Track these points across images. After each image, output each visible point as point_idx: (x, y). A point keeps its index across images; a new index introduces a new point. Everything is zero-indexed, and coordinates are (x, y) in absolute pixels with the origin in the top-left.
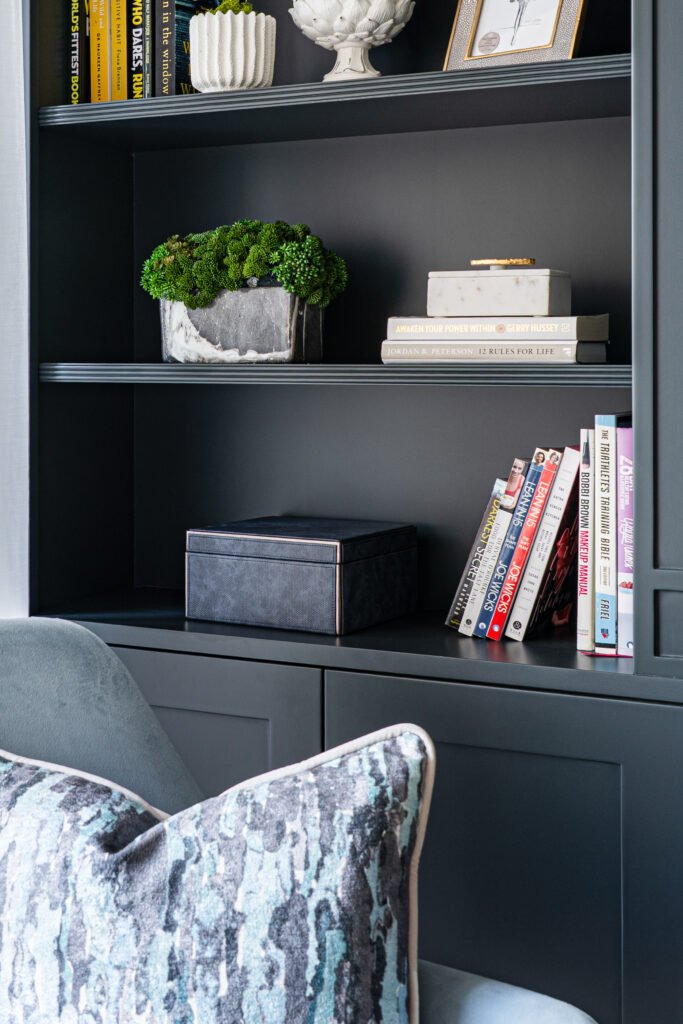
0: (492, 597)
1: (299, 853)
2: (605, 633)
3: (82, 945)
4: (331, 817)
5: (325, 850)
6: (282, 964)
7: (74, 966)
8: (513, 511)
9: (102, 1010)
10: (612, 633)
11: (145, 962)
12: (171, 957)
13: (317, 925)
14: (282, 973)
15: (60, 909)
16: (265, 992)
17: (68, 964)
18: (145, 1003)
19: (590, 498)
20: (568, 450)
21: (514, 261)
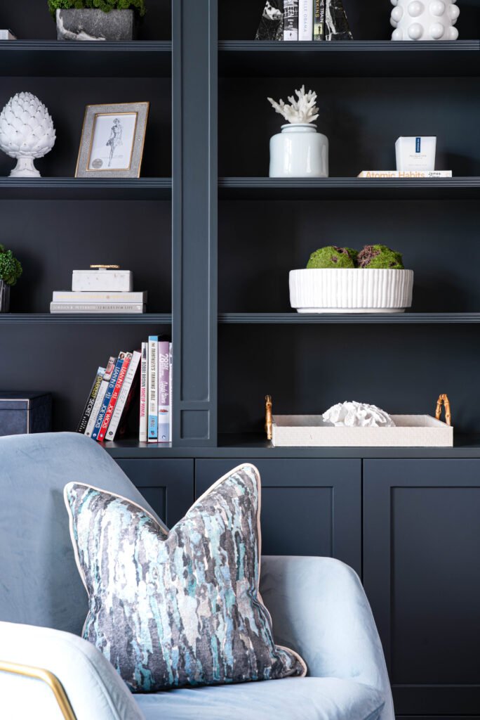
0: (99, 421)
1: (223, 514)
2: (153, 432)
3: (145, 556)
4: (231, 501)
5: (233, 513)
6: (227, 556)
7: (142, 565)
8: (109, 381)
9: (157, 582)
10: (156, 432)
11: (173, 560)
12: (184, 557)
13: (236, 541)
14: (227, 560)
15: (134, 544)
16: (222, 567)
17: (140, 566)
18: (175, 576)
19: (146, 373)
20: (135, 352)
21: (112, 266)
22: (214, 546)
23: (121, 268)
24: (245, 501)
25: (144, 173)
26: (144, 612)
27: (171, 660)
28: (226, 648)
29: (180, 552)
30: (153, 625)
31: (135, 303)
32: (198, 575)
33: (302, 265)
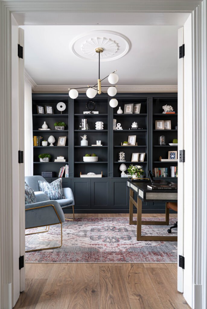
1: (57, 182)
7: (48, 188)
8: (61, 170)
9: (50, 189)
10: (67, 176)
13: (59, 185)
19: (66, 169)
20: (64, 167)
22: (56, 186)
23: (63, 156)
24: (60, 181)
25: (66, 145)
26: (49, 192)
27: (51, 197)
28: (57, 195)
29: (52, 186)
30: (50, 193)
31: (64, 161)
32: (54, 189)
33: (85, 156)
